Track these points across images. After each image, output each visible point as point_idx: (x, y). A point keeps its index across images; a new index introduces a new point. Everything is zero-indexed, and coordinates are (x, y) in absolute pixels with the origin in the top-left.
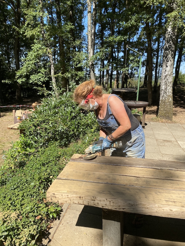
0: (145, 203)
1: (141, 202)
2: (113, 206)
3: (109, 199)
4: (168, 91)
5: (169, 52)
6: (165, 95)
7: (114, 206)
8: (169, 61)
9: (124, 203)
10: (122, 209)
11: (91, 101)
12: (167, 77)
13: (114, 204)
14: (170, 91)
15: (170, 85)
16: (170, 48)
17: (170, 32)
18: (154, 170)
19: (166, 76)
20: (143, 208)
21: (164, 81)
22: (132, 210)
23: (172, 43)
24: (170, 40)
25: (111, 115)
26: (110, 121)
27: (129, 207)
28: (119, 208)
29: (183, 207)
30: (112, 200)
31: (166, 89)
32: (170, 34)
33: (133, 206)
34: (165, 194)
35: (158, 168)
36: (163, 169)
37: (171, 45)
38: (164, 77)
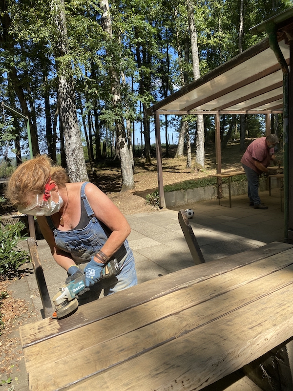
0: (232, 350)
1: (227, 351)
2: (189, 388)
3: (179, 379)
4: (81, 173)
5: (69, 114)
6: (78, 179)
7: (191, 386)
8: (73, 128)
9: (204, 370)
10: (205, 383)
11: (53, 195)
12: (76, 152)
13: (189, 383)
14: (84, 172)
15: (82, 164)
16: (69, 108)
17: (64, 85)
18: (183, 291)
19: (73, 151)
20: (232, 359)
21: (72, 159)
22: (219, 373)
23: (71, 101)
24: (67, 97)
25: (92, 216)
26: (91, 228)
27: (213, 373)
28: (200, 384)
29: (275, 325)
30: (185, 377)
31: (78, 170)
32: (66, 87)
33: (219, 365)
34: (236, 319)
35: (185, 286)
36: (191, 284)
37: (70, 104)
38: (71, 153)
